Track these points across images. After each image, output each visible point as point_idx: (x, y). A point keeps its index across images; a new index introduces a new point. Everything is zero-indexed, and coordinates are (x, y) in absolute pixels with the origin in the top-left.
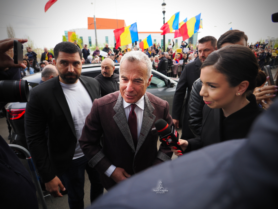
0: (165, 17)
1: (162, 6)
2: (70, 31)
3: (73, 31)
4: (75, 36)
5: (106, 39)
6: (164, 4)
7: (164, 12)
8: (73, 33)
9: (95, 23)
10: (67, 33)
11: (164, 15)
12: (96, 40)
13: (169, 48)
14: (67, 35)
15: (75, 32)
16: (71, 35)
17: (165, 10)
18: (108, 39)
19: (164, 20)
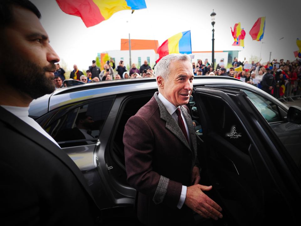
0: (214, 29)
1: (211, 16)
2: (103, 53)
3: (106, 53)
4: (107, 57)
5: (139, 60)
6: (213, 14)
7: (213, 23)
8: (106, 55)
9: (129, 42)
10: (100, 54)
11: (213, 27)
12: (130, 59)
13: (220, 65)
14: (100, 57)
15: (107, 54)
16: (104, 56)
17: (215, 21)
18: (140, 60)
19: (213, 32)
